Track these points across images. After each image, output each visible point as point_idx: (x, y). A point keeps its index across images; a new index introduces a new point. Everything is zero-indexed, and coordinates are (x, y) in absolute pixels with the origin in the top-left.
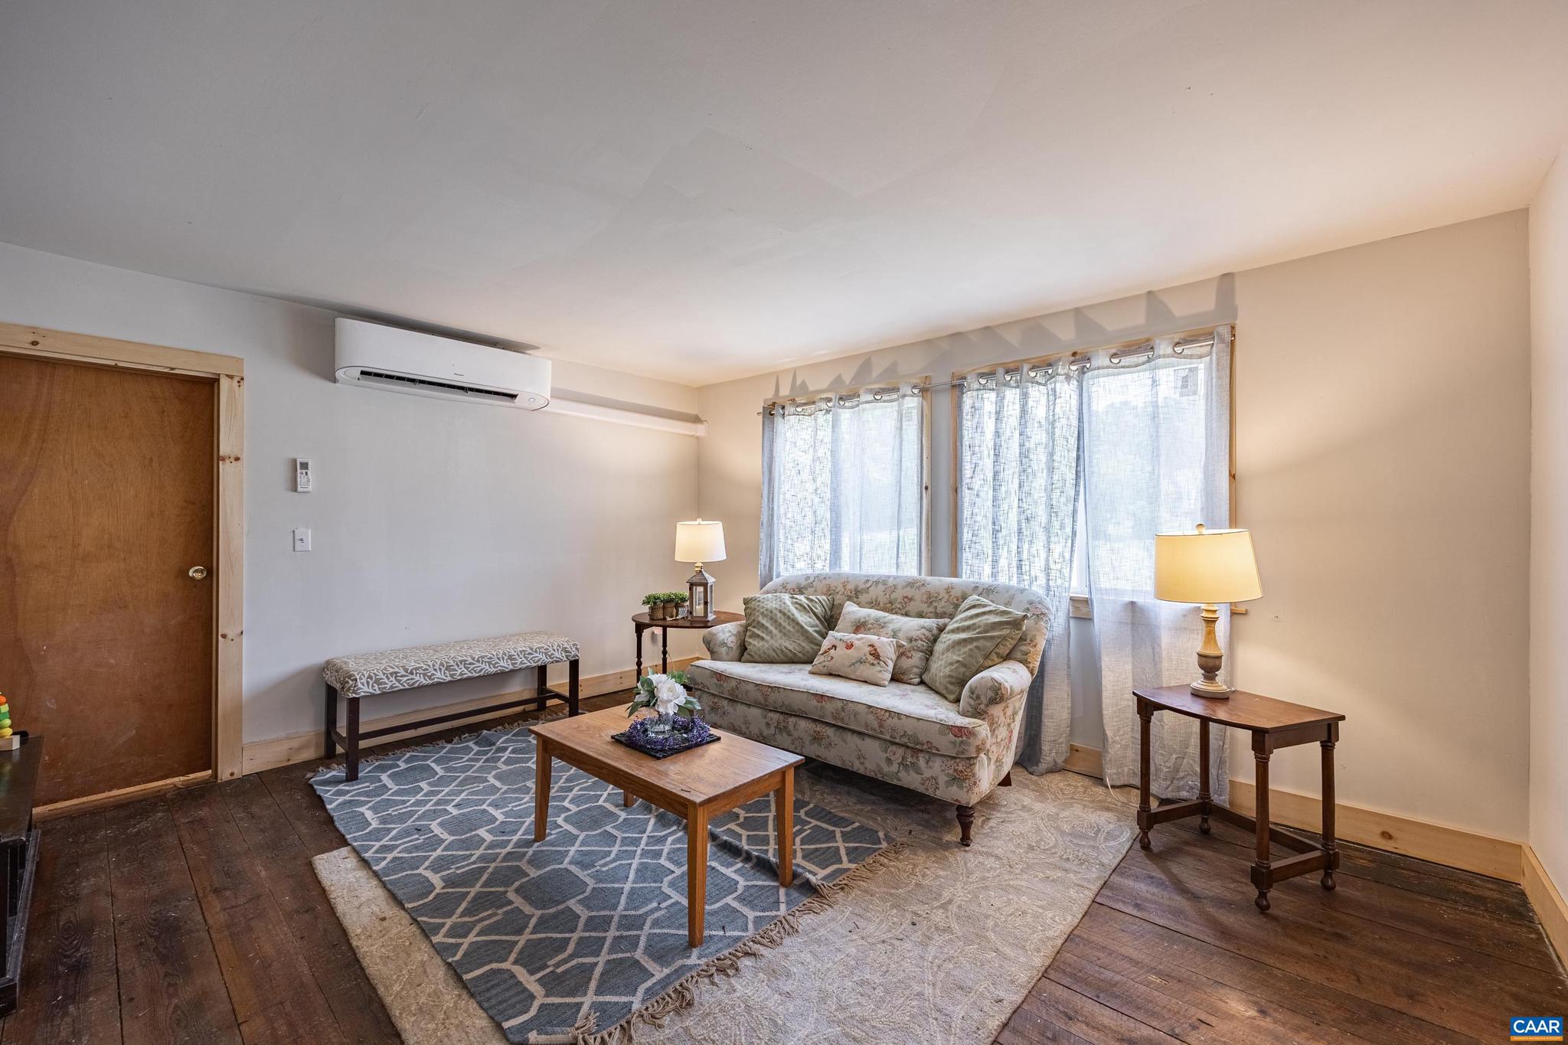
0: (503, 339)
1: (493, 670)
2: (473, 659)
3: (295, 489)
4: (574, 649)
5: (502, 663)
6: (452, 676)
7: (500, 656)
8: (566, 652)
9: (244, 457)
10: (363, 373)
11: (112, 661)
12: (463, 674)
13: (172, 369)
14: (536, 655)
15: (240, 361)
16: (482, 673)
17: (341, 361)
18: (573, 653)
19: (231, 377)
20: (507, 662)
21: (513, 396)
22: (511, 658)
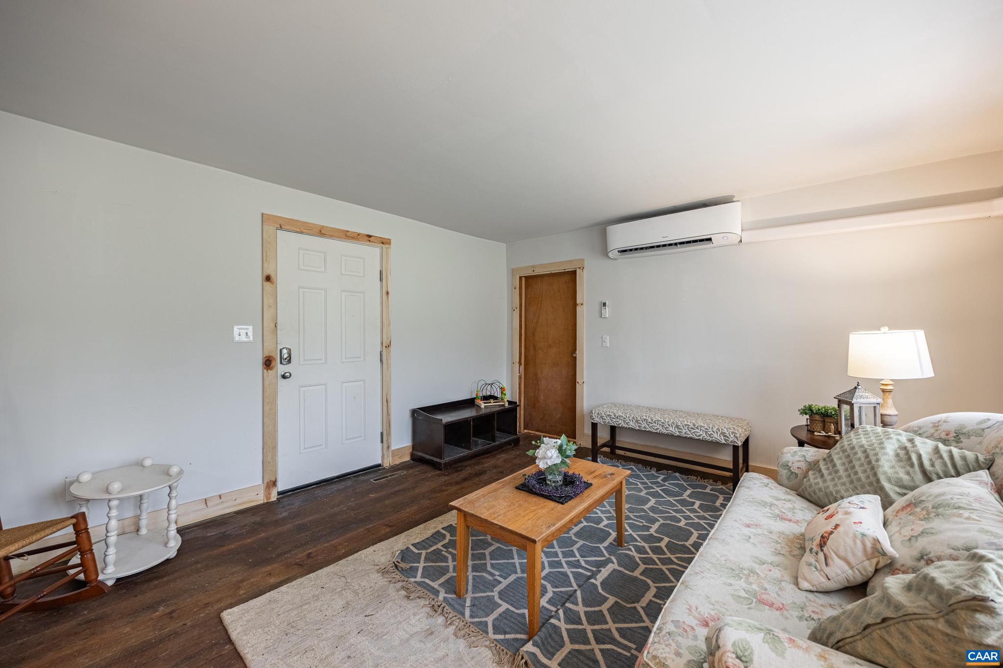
0: (723, 197)
1: (664, 431)
2: (652, 420)
3: (601, 317)
4: (732, 436)
5: (671, 429)
6: (639, 427)
7: (670, 423)
8: (725, 436)
9: (585, 304)
10: (619, 251)
11: (555, 386)
12: (645, 428)
13: (565, 270)
14: (697, 430)
15: (583, 260)
16: (658, 431)
17: (610, 249)
18: (731, 439)
19: (580, 268)
20: (675, 429)
21: (710, 239)
22: (677, 426)
